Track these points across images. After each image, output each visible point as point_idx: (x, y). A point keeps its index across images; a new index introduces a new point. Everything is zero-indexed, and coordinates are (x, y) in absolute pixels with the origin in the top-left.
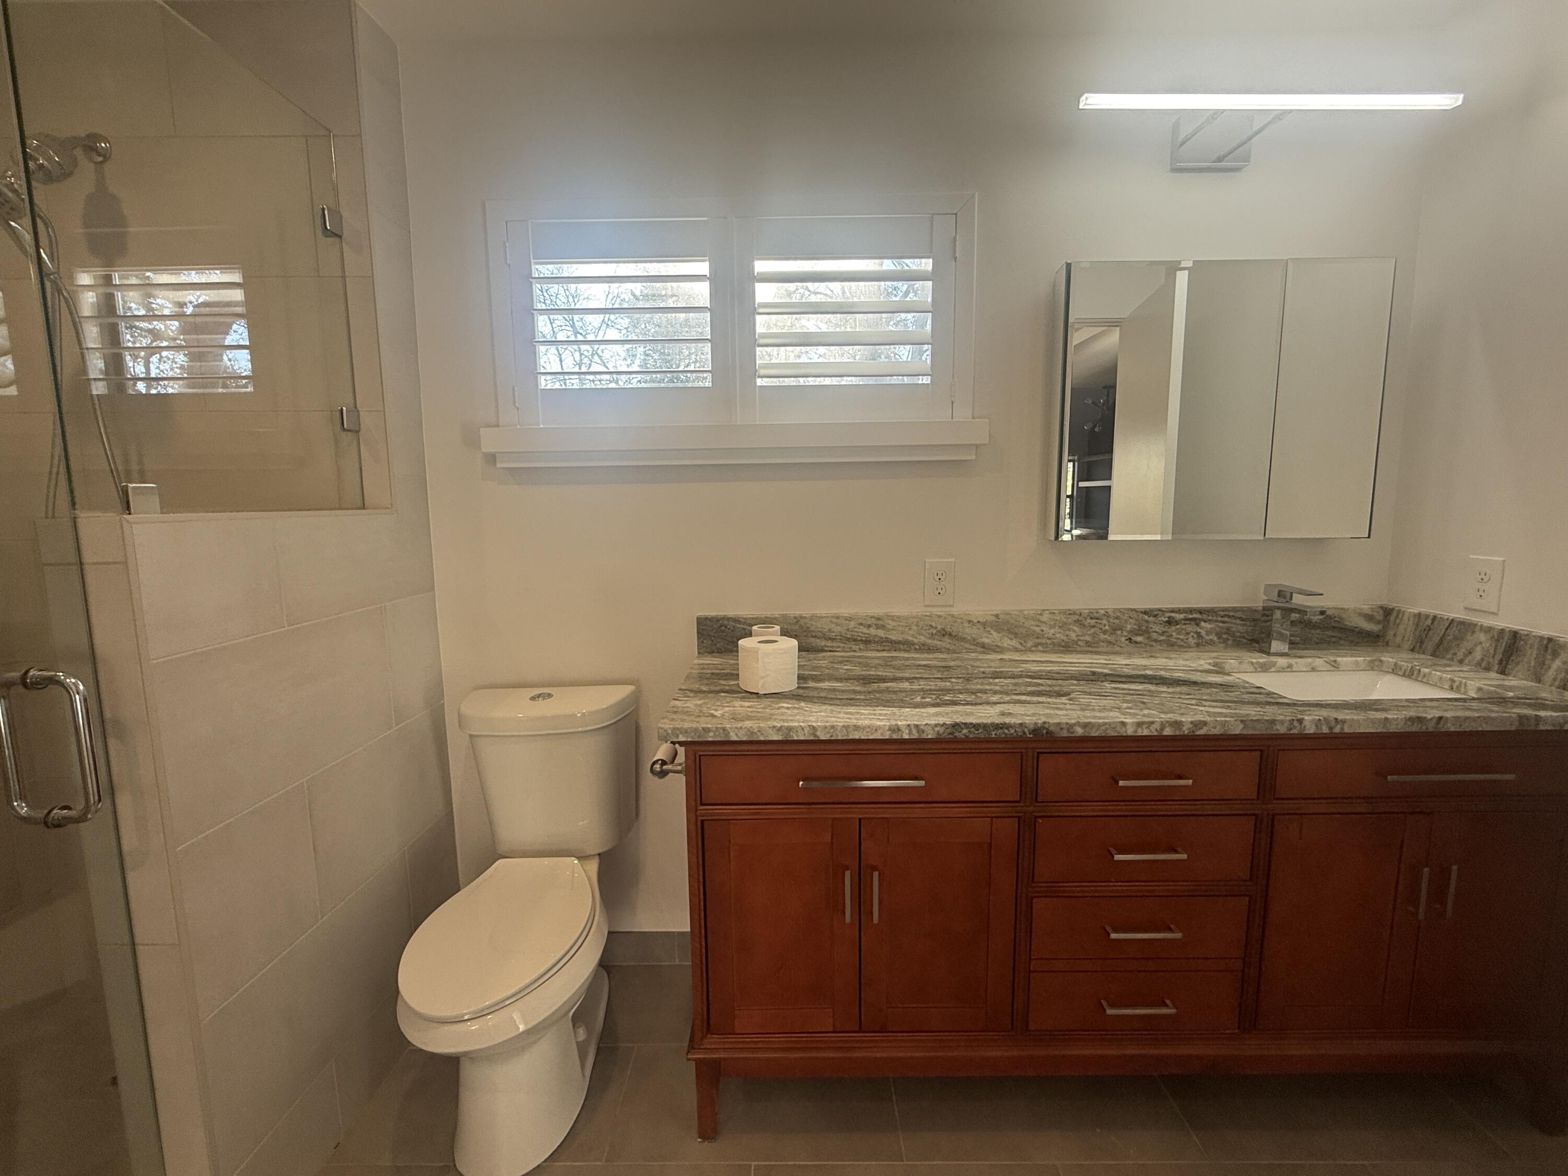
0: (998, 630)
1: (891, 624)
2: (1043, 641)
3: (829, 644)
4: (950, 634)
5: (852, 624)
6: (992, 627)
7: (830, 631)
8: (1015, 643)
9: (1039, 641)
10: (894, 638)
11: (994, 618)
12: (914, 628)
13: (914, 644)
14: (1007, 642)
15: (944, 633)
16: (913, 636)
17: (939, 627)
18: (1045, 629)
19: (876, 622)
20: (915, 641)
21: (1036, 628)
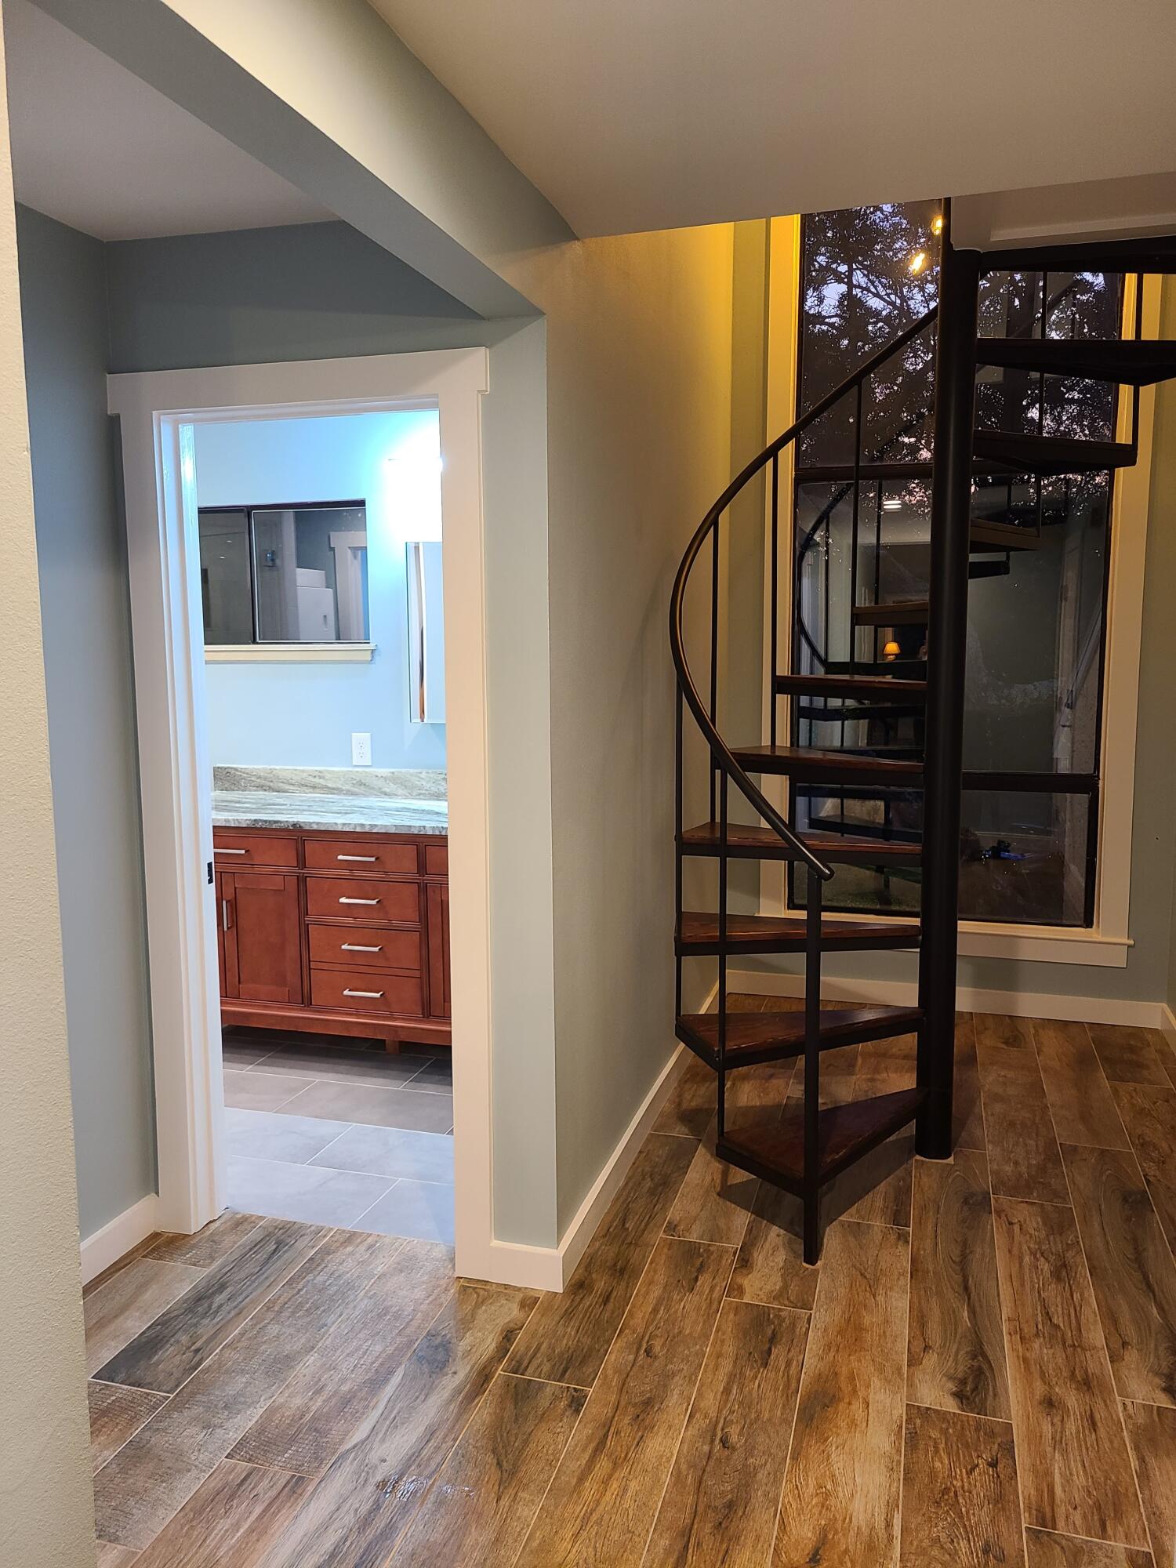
0: (395, 784)
1: (328, 776)
2: (424, 792)
3: (291, 787)
4: (365, 785)
5: (305, 775)
6: (390, 781)
7: (292, 779)
8: (405, 792)
9: (421, 792)
10: (330, 785)
11: (391, 774)
12: (342, 779)
13: (343, 790)
14: (400, 792)
15: (361, 784)
16: (342, 785)
17: (358, 779)
18: (424, 784)
19: (319, 774)
20: (344, 788)
21: (418, 783)
